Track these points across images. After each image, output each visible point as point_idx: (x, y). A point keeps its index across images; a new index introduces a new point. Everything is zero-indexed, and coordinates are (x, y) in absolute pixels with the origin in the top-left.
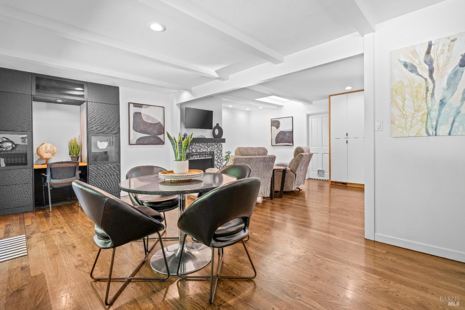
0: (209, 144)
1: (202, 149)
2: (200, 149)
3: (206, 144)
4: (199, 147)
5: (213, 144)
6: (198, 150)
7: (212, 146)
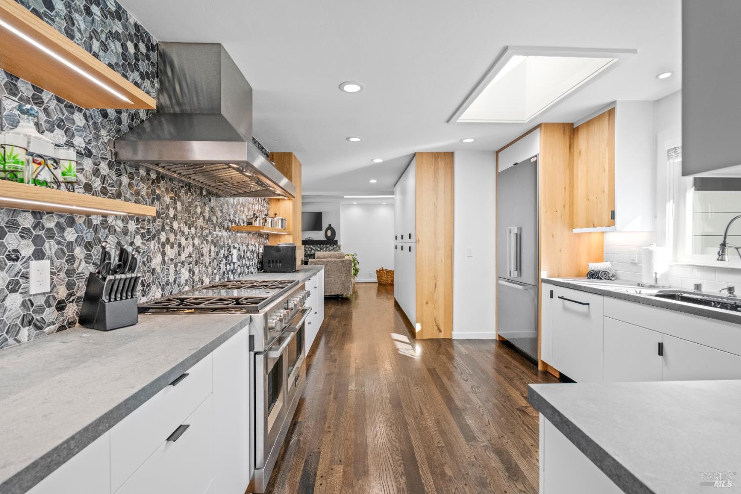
0: (322, 246)
1: (313, 251)
2: (311, 251)
3: (319, 246)
4: (310, 249)
5: (328, 246)
6: (309, 252)
7: (326, 248)
